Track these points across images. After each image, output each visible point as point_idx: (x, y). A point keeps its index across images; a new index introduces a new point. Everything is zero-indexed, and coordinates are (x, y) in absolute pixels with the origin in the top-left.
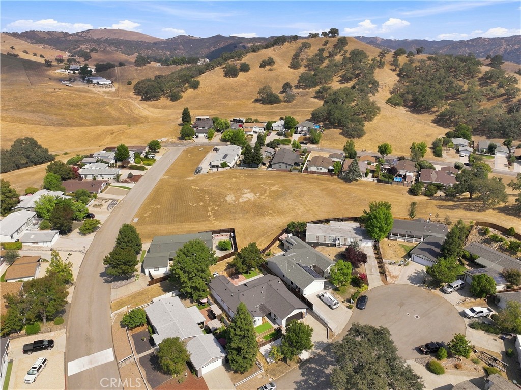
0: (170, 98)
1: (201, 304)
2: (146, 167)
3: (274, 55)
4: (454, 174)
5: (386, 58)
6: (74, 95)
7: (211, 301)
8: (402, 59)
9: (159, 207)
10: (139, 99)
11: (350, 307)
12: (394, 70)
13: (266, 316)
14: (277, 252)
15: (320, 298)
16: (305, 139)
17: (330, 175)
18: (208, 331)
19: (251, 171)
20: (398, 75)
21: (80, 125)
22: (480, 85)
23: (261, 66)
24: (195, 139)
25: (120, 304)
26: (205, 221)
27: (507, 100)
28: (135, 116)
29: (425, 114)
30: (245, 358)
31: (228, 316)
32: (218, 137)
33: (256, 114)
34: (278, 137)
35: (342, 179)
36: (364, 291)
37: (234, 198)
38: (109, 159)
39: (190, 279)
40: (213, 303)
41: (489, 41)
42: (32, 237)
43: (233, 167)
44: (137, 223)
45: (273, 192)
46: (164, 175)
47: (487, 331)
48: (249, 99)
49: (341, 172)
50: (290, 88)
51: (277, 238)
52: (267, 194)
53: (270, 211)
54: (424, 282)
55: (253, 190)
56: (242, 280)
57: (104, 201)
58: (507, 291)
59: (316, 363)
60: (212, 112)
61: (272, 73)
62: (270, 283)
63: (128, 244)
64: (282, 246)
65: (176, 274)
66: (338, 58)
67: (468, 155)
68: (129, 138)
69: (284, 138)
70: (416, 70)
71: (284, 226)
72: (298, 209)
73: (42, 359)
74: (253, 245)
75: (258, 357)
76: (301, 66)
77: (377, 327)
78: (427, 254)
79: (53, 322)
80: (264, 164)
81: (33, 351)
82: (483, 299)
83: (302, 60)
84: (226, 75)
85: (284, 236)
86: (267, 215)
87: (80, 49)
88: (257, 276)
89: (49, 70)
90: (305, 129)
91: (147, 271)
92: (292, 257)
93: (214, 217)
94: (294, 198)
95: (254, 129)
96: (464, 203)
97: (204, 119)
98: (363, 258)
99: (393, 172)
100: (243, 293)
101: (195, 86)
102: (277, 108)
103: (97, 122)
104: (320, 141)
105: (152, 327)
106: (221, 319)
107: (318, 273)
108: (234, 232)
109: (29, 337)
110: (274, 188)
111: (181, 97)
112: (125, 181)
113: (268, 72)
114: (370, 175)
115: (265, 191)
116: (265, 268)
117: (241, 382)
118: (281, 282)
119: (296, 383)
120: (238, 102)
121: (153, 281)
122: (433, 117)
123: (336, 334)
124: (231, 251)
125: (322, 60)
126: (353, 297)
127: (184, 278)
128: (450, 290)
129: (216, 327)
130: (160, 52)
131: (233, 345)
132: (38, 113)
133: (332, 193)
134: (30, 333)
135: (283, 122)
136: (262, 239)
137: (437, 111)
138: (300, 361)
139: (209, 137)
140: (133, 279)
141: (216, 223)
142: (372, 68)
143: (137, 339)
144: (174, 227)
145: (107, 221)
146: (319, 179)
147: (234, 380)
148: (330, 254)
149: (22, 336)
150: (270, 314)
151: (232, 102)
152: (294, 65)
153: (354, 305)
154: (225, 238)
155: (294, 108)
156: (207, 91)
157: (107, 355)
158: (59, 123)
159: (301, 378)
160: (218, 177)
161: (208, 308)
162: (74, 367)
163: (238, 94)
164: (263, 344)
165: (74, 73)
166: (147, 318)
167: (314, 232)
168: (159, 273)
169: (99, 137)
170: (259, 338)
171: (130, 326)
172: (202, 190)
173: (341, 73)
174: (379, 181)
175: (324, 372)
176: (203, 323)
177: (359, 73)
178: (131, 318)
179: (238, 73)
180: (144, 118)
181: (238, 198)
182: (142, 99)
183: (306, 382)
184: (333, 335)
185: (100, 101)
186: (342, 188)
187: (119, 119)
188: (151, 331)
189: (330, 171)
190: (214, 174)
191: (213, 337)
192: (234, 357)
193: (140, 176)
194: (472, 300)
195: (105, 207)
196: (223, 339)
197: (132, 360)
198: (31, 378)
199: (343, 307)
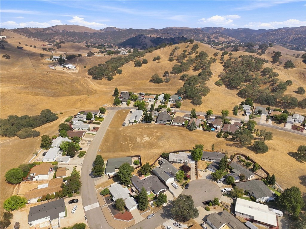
0: (107, 79)
1: (128, 186)
2: (100, 122)
3: (160, 53)
4: (239, 126)
5: (218, 56)
6: (58, 76)
7: (132, 185)
8: (226, 57)
9: (108, 144)
10: (91, 78)
11: (182, 188)
12: (221, 63)
14: (157, 166)
15: (172, 184)
16: (174, 105)
17: (183, 127)
18: (131, 196)
19: (147, 124)
20: (224, 66)
21: (64, 95)
22: (261, 75)
23: (153, 60)
24: (121, 105)
25: (99, 187)
26: (128, 151)
27: (272, 85)
28: (90, 89)
29: (234, 90)
30: (144, 205)
31: (138, 191)
32: (132, 103)
33: (151, 89)
34: (160, 104)
35: (188, 129)
36: (188, 182)
37: (140, 140)
38: (84, 119)
39: (124, 177)
40: (133, 186)
41: (285, 31)
42: (61, 159)
43: (139, 122)
44: (101, 152)
45: (157, 136)
46: (109, 127)
47: (228, 197)
48: (147, 79)
49: (188, 126)
50: (168, 73)
51: (157, 159)
52: (154, 137)
53: (155, 147)
54: (211, 179)
55: (148, 136)
56: (143, 177)
57: (85, 141)
58: (240, 182)
59: (168, 207)
60: (128, 88)
61: (159, 65)
62: (154, 179)
63: (99, 163)
64: (159, 163)
65: (119, 175)
66: (193, 56)
67: (249, 115)
68: (89, 104)
69: (164, 105)
70: (233, 63)
71: (160, 154)
72: (167, 146)
73: (76, 205)
74: (147, 164)
75: (149, 205)
76: (174, 60)
77: (188, 195)
78: (214, 167)
79: (76, 193)
80: (154, 121)
81: (72, 203)
82: (231, 185)
83: (175, 56)
84: (136, 66)
85: (161, 159)
86: (154, 148)
87: (53, 39)
88: (149, 176)
89: (42, 59)
90: (174, 100)
91: (107, 174)
92: (162, 168)
93: (132, 149)
94: (166, 140)
95: (149, 99)
96: (237, 143)
97: (125, 93)
98: (189, 169)
99: (211, 126)
100: (144, 183)
101: (120, 72)
102: (161, 86)
103: (72, 93)
104: (181, 106)
105: (111, 195)
106: (136, 192)
107: (172, 175)
108: (140, 156)
109: (69, 198)
110: (157, 134)
111: (113, 78)
112: (92, 131)
113: (157, 64)
114: (201, 126)
115: (154, 135)
116: (152, 173)
117: (143, 213)
118: (158, 178)
119: (161, 214)
120: (141, 81)
121: (110, 178)
122: (237, 92)
123: (176, 197)
124: (139, 165)
125: (185, 57)
126: (184, 184)
127: (122, 177)
128: (219, 182)
129: (134, 195)
130: (98, 40)
131: (140, 201)
132: (43, 88)
133: (182, 137)
134: (69, 197)
135: (163, 95)
136: (152, 159)
137: (240, 88)
138: (163, 207)
139: (128, 104)
140: (102, 177)
141: (133, 152)
142: (210, 63)
143: (107, 199)
144: (116, 154)
145: (88, 151)
146: (178, 129)
147: (141, 213)
148: (177, 167)
149: (67, 198)
150: (153, 190)
151: (139, 82)
152: (171, 60)
153: (184, 187)
154: (136, 159)
155: (170, 86)
156: (126, 75)
157: (97, 205)
158: (54, 95)
159: (163, 212)
160: (133, 128)
161: (131, 188)
162: (87, 208)
163: (141, 77)
164: (150, 201)
165: (55, 61)
166: (110, 191)
167: (172, 157)
168: (112, 174)
169: (75, 103)
170: (149, 199)
171: (104, 194)
172: (126, 135)
173: (194, 65)
174: (204, 130)
176: (129, 194)
177: (203, 66)
178: (104, 192)
179: (142, 64)
180: (95, 91)
181: (142, 140)
182: (93, 79)
183: (164, 213)
185: (72, 80)
186: (187, 134)
187: (83, 91)
188: (111, 196)
189: (183, 125)
190: (131, 126)
191: (133, 199)
192: (141, 205)
193: (98, 128)
194: (227, 185)
195: (86, 144)
196: (137, 199)
197: (106, 206)
198: (74, 211)
199: (180, 187)
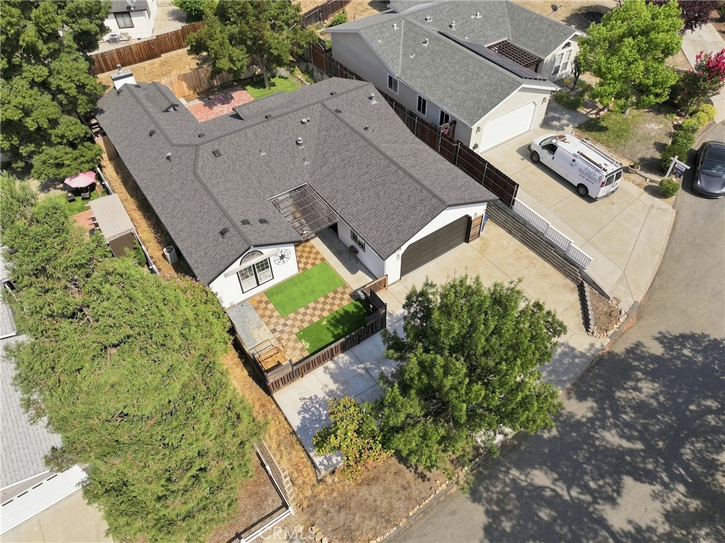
11: (661, 192)
13: (319, 234)
15: (536, 158)
75: (272, 437)
92: (421, 14)
100: (216, 146)
118: (378, 102)
123: (625, 306)
126: (665, 152)
150: (334, 228)
175: (602, 522)
184: (612, 315)
199: (632, 188)
